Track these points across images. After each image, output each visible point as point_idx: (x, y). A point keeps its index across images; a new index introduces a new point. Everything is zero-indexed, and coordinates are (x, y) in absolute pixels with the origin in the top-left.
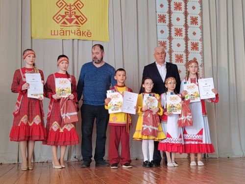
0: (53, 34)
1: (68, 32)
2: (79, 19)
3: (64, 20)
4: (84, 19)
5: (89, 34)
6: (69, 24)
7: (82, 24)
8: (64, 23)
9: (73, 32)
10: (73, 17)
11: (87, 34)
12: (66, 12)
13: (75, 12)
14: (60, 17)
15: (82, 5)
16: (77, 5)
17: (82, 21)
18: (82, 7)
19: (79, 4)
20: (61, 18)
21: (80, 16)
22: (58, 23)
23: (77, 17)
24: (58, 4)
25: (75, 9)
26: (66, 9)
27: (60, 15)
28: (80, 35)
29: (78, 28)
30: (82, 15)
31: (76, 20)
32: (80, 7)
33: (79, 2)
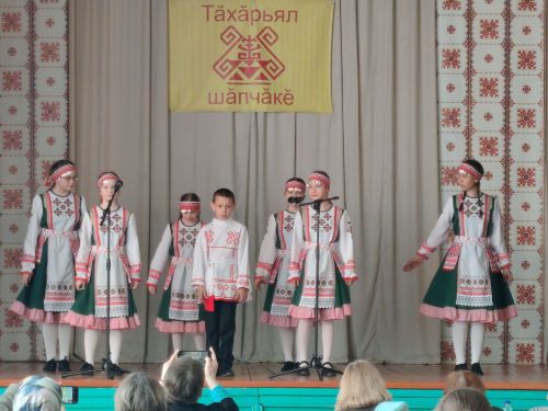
0: (213, 100)
1: (243, 97)
2: (268, 67)
3: (237, 70)
4: (277, 68)
5: (287, 98)
6: (245, 79)
7: (274, 78)
8: (237, 77)
9: (255, 96)
10: (256, 64)
11: (285, 99)
12: (240, 55)
13: (259, 54)
14: (228, 64)
15: (274, 37)
16: (264, 37)
17: (274, 71)
18: (274, 42)
19: (267, 34)
20: (231, 67)
21: (271, 61)
22: (224, 78)
23: (264, 64)
24: (224, 37)
25: (259, 47)
26: (240, 47)
27: (227, 60)
28: (270, 102)
29: (266, 87)
30: (273, 59)
31: (261, 70)
32: (271, 41)
33: (267, 31)
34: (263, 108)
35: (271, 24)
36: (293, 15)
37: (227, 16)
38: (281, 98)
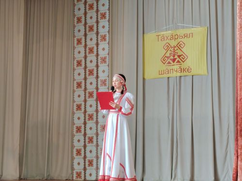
0: (160, 73)
1: (172, 71)
2: (181, 57)
5: (189, 70)
6: (172, 63)
7: (183, 62)
9: (176, 70)
10: (176, 57)
12: (170, 54)
13: (177, 53)
15: (184, 45)
16: (180, 45)
17: (184, 59)
18: (184, 47)
19: (181, 44)
20: (167, 59)
22: (164, 64)
23: (179, 56)
24: (165, 47)
25: (177, 49)
26: (170, 50)
27: (166, 57)
28: (181, 72)
29: (180, 66)
30: (183, 54)
31: (178, 59)
32: (182, 46)
33: (181, 42)
34: (179, 74)
35: (182, 40)
36: (191, 35)
37: (166, 38)
38: (186, 70)
